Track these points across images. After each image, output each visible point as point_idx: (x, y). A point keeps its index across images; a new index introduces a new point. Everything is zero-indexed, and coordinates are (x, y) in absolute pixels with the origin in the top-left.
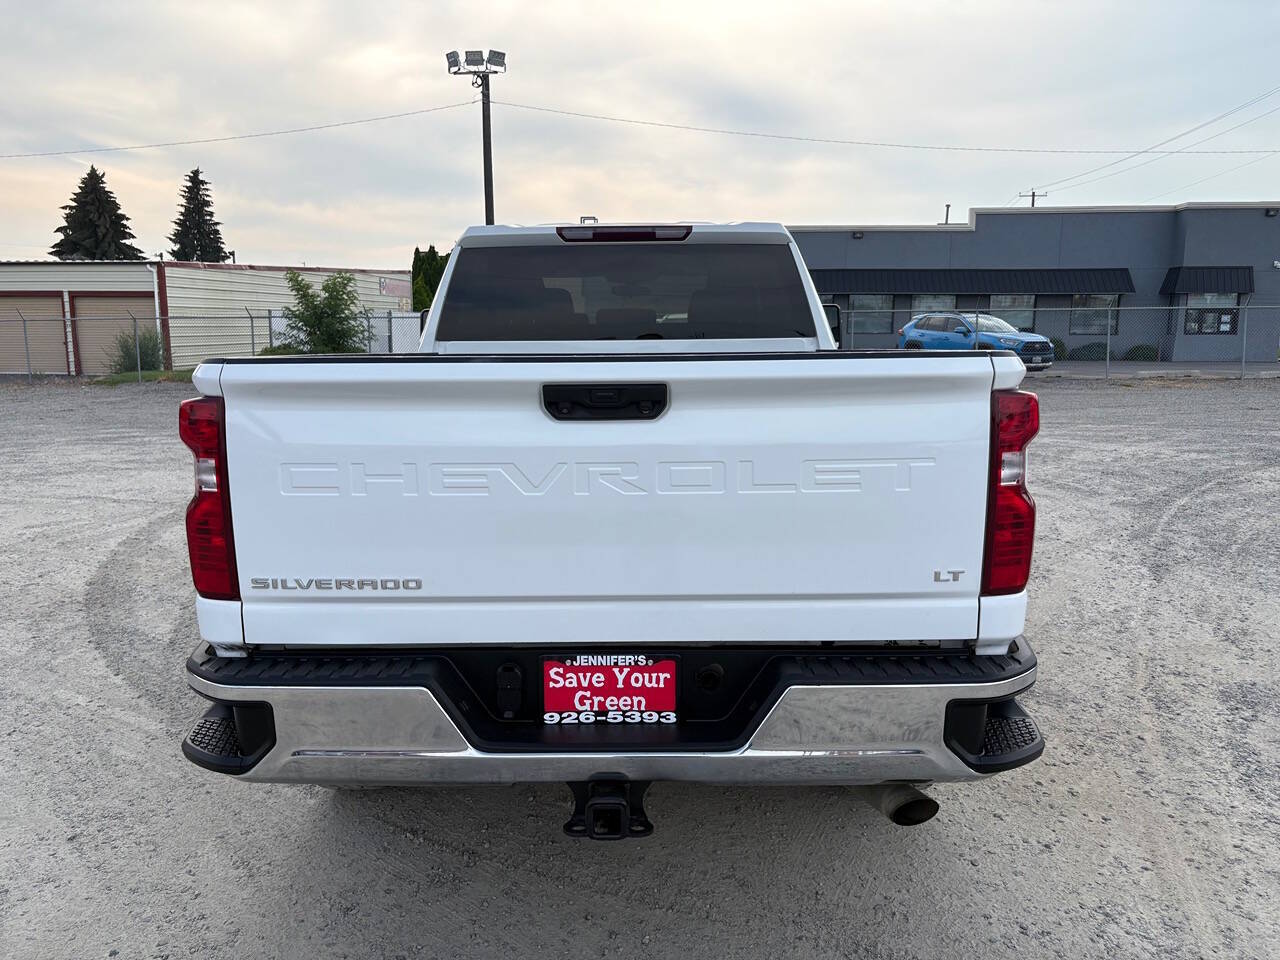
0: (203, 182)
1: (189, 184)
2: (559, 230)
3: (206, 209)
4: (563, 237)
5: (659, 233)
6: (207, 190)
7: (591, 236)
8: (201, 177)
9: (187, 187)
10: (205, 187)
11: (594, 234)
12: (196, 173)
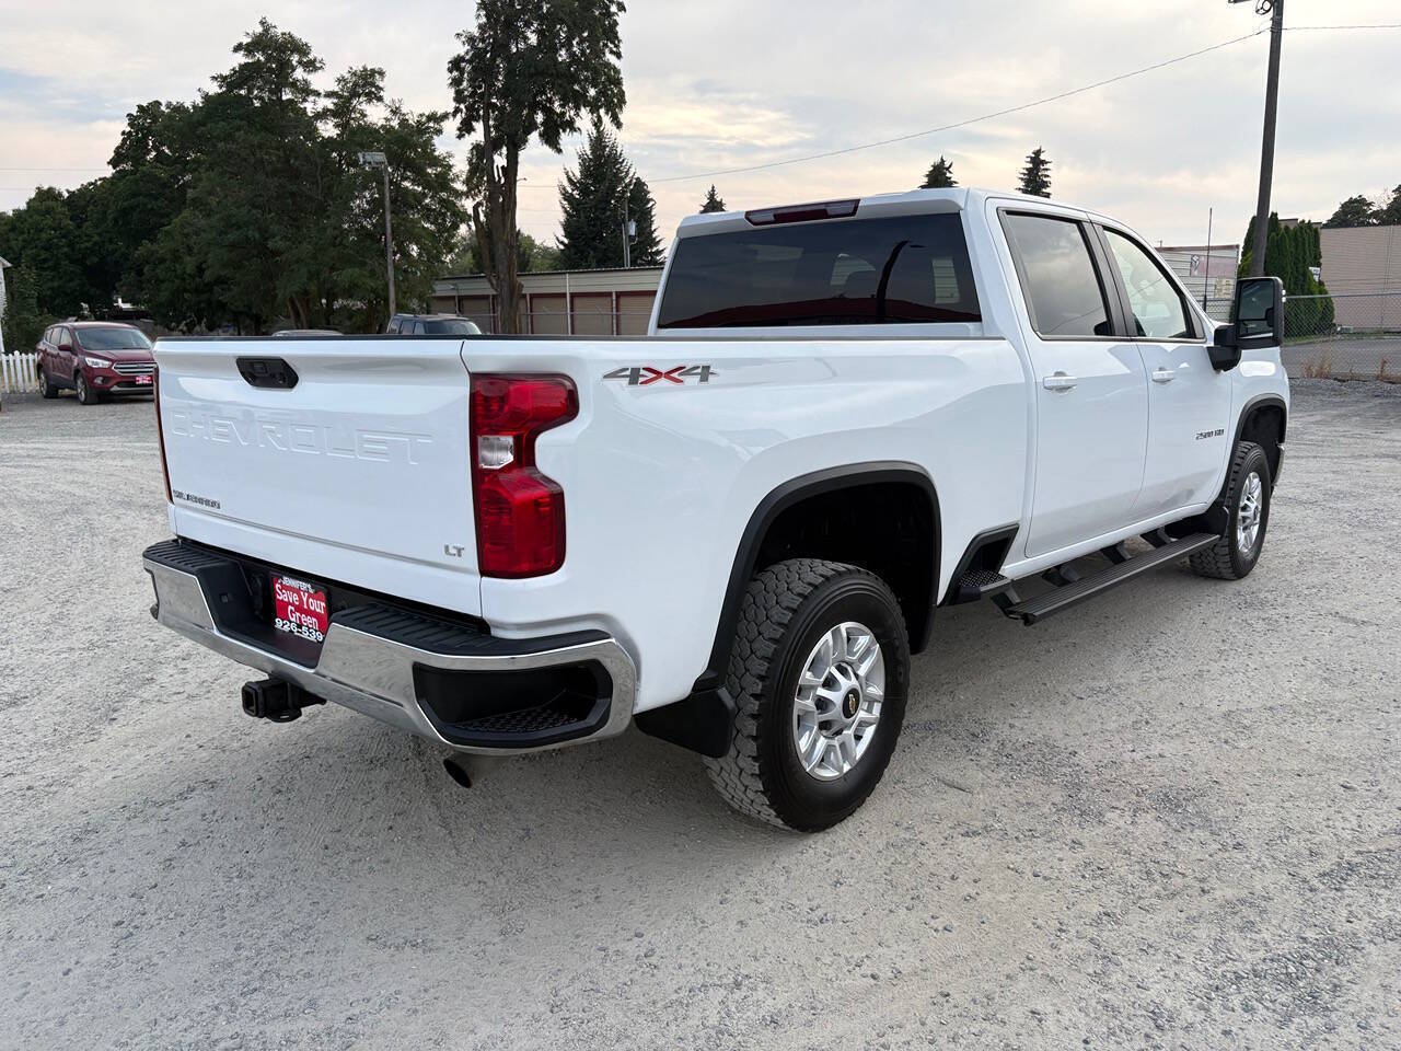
0: (1044, 162)
1: (1031, 166)
2: (748, 213)
3: (1044, 190)
4: (750, 221)
5: (830, 210)
6: (1047, 169)
7: (772, 218)
8: (1042, 157)
9: (1027, 169)
10: (1046, 166)
11: (775, 216)
12: (1038, 153)
